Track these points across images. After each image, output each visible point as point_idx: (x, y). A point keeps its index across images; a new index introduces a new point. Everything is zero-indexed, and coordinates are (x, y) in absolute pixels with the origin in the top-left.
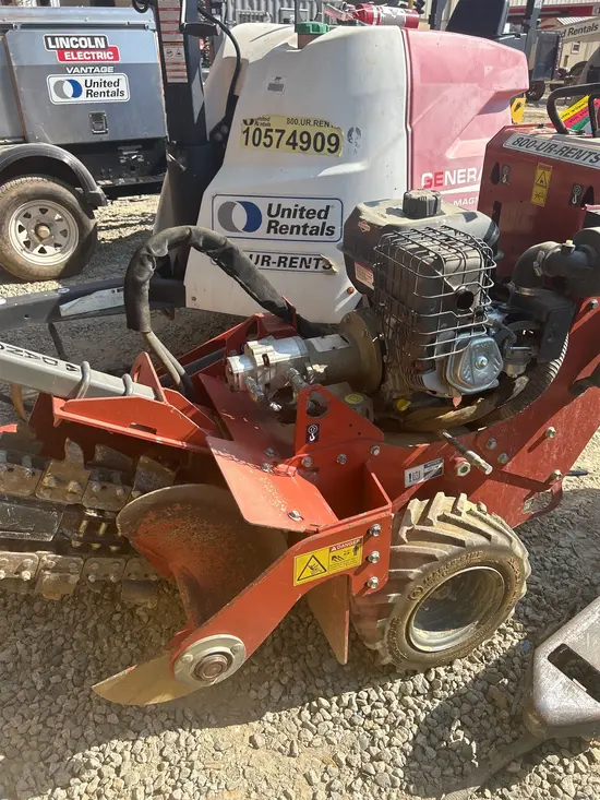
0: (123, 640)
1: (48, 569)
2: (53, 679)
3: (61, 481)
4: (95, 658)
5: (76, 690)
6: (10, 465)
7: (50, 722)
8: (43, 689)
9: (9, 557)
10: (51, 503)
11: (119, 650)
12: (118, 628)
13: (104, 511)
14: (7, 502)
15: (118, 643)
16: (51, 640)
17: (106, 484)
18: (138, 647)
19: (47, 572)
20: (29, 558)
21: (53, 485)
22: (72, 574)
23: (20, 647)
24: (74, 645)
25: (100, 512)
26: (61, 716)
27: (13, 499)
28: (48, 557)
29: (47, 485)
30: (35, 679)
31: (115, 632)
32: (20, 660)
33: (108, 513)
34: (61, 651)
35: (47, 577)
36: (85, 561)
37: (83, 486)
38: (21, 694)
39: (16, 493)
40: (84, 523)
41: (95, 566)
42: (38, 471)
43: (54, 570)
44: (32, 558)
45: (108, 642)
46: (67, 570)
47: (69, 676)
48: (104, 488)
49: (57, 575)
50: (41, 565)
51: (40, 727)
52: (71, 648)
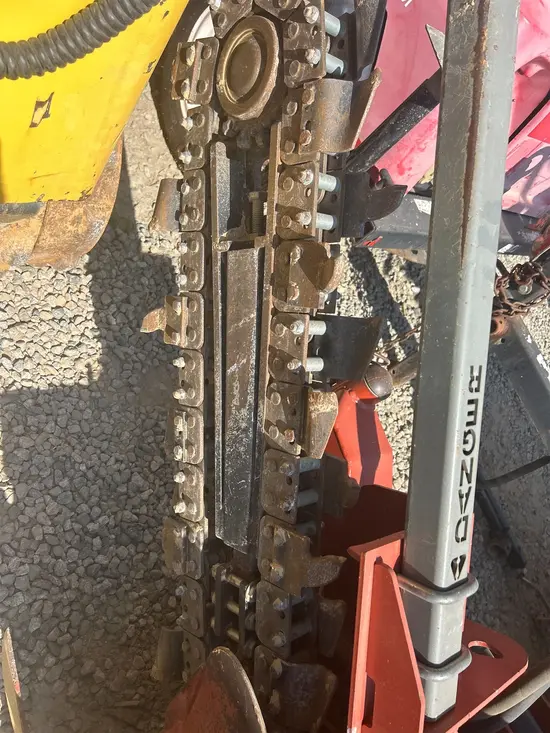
0: (139, 617)
1: (187, 533)
2: (97, 541)
3: (282, 554)
4: (120, 585)
5: (81, 570)
6: (296, 480)
7: (44, 548)
8: (87, 533)
9: (197, 485)
10: (257, 536)
11: (129, 613)
12: (158, 606)
13: (255, 611)
14: (252, 479)
15: (138, 610)
16: (149, 527)
17: (288, 617)
18: (129, 639)
19: (183, 533)
20: (198, 510)
21: (276, 542)
22: (184, 566)
23: (145, 495)
24: (141, 556)
25: (252, 605)
26: (47, 560)
27: (256, 485)
28: (200, 533)
29: (276, 532)
30: (100, 520)
31: (152, 603)
32: (129, 497)
33: (251, 619)
34: (134, 541)
35: (178, 534)
36: (199, 581)
37: (281, 584)
38: (84, 507)
39: (263, 490)
40: (238, 582)
41: (194, 596)
42: (292, 518)
43: (186, 540)
44: (198, 513)
45: (140, 597)
46: (188, 558)
47: (101, 559)
48: (282, 615)
49: (181, 546)
50: (192, 525)
51: (39, 538)
52: (138, 553)
